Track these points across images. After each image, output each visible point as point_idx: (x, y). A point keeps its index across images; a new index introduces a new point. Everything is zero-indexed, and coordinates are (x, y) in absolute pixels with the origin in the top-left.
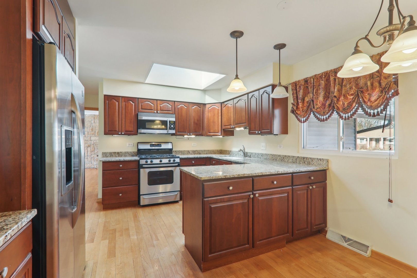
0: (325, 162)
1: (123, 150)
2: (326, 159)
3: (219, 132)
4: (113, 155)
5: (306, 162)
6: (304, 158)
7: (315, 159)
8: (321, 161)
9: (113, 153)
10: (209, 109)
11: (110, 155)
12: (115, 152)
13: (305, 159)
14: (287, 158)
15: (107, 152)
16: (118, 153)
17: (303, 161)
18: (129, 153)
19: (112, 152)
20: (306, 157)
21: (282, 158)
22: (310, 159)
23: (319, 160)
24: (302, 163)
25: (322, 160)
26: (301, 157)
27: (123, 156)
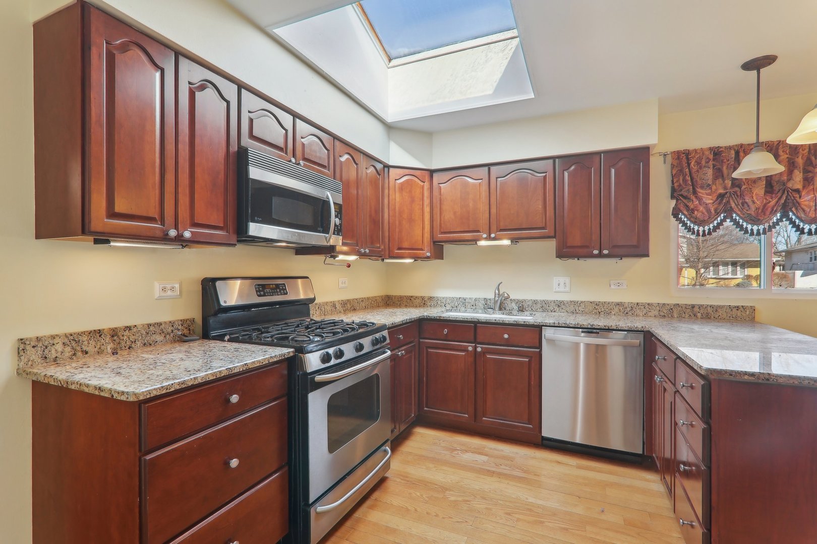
0: (748, 313)
1: (138, 319)
2: (751, 306)
3: (426, 249)
4: (85, 348)
5: (699, 315)
6: (693, 306)
7: (723, 307)
8: (739, 310)
9: (85, 338)
10: (398, 182)
11: (68, 349)
12: (99, 332)
13: (696, 309)
14: (642, 307)
15: (53, 337)
16: (114, 333)
17: (690, 313)
18: (162, 327)
19: (84, 333)
20: (697, 305)
21: (628, 309)
22: (709, 308)
23: (734, 310)
24: (687, 316)
25: (742, 309)
26: (686, 304)
27: (139, 343)
